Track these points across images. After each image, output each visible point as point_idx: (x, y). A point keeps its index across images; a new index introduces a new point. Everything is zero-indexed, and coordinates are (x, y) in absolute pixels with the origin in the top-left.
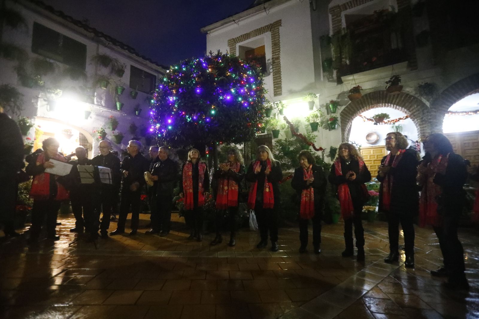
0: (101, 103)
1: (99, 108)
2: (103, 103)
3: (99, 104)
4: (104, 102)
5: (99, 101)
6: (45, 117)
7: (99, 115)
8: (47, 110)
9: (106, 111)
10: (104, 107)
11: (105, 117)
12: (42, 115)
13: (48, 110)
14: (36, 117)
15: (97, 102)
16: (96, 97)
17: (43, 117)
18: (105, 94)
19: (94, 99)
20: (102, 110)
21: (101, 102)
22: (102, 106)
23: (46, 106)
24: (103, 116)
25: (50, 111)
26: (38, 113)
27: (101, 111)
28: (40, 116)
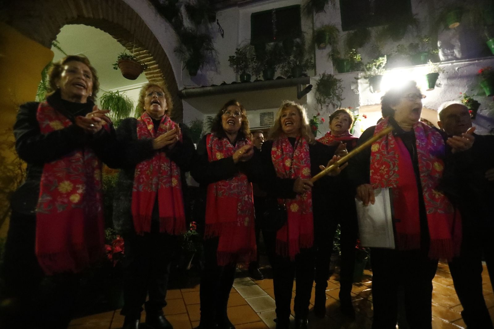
0: (452, 55)
1: (450, 64)
2: (457, 53)
3: (450, 57)
4: (458, 51)
5: (449, 52)
6: (369, 104)
7: (452, 77)
8: (371, 91)
9: (467, 66)
10: (462, 59)
11: (468, 77)
12: (366, 103)
13: (373, 91)
14: (359, 108)
15: (445, 55)
16: (440, 48)
17: (368, 105)
18: (458, 36)
19: (438, 53)
20: (457, 66)
21: (454, 52)
22: (456, 59)
23: (369, 88)
24: (462, 77)
25: (374, 92)
26: (360, 101)
27: (457, 68)
28: (363, 105)
